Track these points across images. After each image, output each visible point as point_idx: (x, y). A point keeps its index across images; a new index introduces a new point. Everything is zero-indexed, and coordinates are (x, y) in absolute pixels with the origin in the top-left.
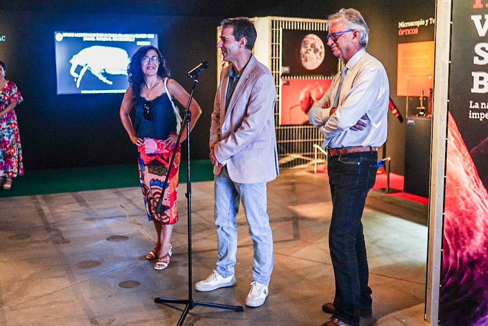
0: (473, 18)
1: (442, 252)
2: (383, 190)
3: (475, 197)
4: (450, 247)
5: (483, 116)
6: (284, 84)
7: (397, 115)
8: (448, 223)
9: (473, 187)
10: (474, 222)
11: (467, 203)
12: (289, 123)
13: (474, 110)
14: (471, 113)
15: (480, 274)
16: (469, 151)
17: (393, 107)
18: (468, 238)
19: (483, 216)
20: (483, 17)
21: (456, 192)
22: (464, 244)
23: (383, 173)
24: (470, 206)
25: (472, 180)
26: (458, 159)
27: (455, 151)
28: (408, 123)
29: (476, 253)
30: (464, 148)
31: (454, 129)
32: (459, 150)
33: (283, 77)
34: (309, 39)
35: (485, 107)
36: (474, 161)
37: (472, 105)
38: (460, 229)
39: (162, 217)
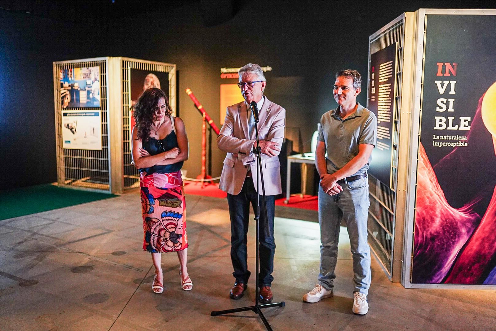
0: (436, 82)
1: (413, 234)
3: (435, 195)
4: (419, 230)
5: (441, 144)
9: (434, 190)
10: (435, 212)
13: (436, 141)
14: (434, 142)
16: (432, 167)
18: (431, 222)
19: (441, 207)
20: (442, 82)
21: (424, 194)
22: (428, 226)
24: (432, 202)
25: (433, 185)
26: (425, 172)
27: (424, 168)
30: (429, 165)
31: (423, 153)
32: (426, 167)
35: (443, 139)
36: (435, 173)
37: (435, 138)
38: (426, 218)
39: (176, 245)
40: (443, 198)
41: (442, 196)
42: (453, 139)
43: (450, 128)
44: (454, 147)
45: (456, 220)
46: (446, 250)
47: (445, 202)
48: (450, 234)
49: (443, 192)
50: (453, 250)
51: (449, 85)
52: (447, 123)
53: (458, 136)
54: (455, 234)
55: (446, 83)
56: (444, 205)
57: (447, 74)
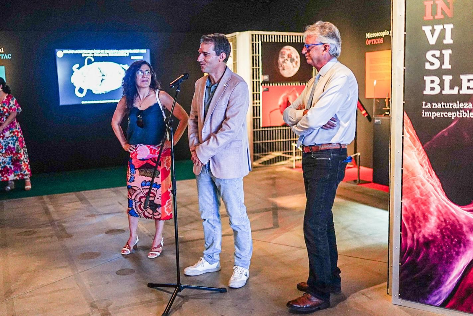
0: (424, 28)
1: (401, 234)
2: (355, 181)
3: (428, 185)
4: (408, 230)
5: (434, 114)
6: (264, 91)
7: (366, 115)
8: (406, 209)
9: (426, 177)
10: (429, 208)
11: (422, 191)
12: (269, 125)
13: (427, 110)
14: (424, 112)
15: (434, 252)
16: (423, 146)
17: (362, 109)
18: (423, 222)
19: (436, 202)
20: (433, 28)
21: (412, 182)
22: (420, 227)
23: (354, 167)
24: (425, 194)
25: (426, 171)
26: (414, 153)
27: (411, 147)
28: (375, 122)
29: (431, 234)
30: (418, 143)
31: (409, 127)
32: (414, 145)
33: (263, 85)
34: (286, 51)
35: (436, 107)
36: (427, 154)
37: (425, 106)
38: (416, 214)
39: (155, 213)
40: (440, 190)
41: (439, 186)
42: (451, 107)
43: (447, 91)
44: (453, 118)
45: (460, 223)
47: (443, 195)
48: (452, 240)
49: (440, 182)
50: (457, 263)
51: (444, 30)
52: (442, 84)
53: (458, 102)
54: (459, 242)
55: (438, 28)
56: (441, 200)
57: (439, 16)
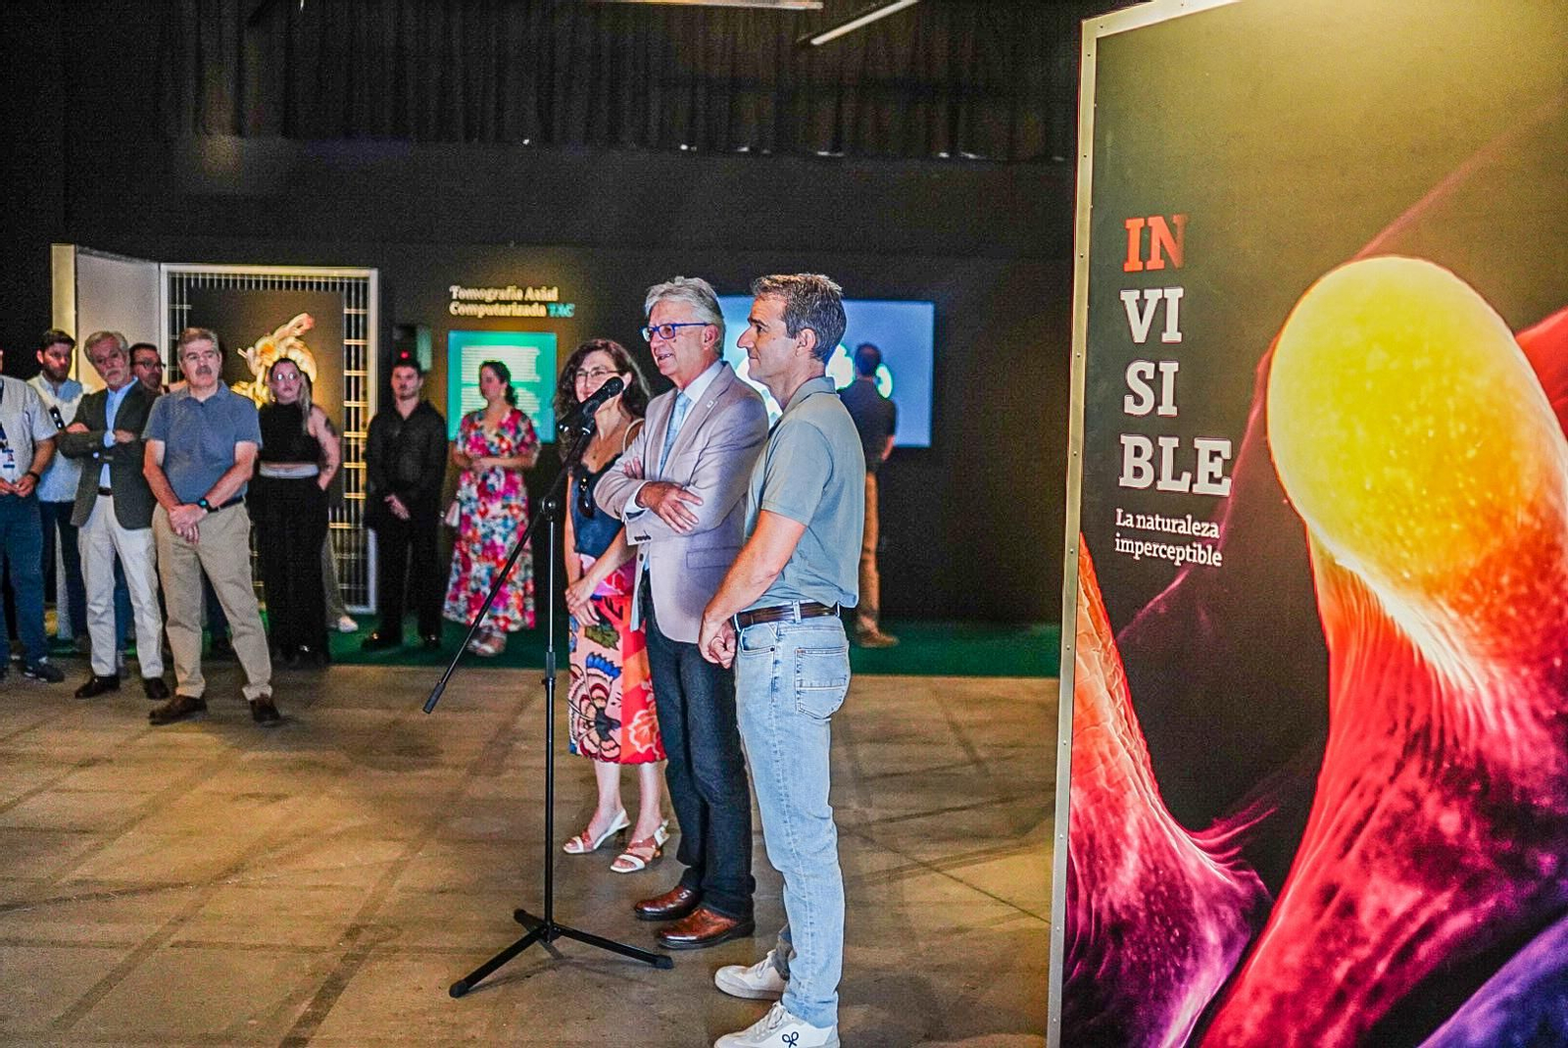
0: (1125, 296)
3: (1123, 752)
4: (1080, 880)
5: (1140, 548)
9: (1121, 732)
10: (1123, 823)
11: (1109, 771)
13: (1127, 533)
14: (1120, 538)
15: (1131, 960)
16: (1115, 638)
18: (1111, 863)
19: (1139, 808)
20: (1142, 294)
21: (1091, 741)
22: (1104, 876)
24: (1116, 780)
25: (1119, 712)
26: (1096, 655)
27: (1090, 635)
29: (1125, 903)
30: (1105, 628)
31: (1089, 577)
32: (1098, 634)
35: (1145, 527)
36: (1123, 662)
37: (1122, 520)
39: (604, 744)
41: (1144, 763)
42: (1174, 530)
43: (1166, 484)
44: (1177, 563)
45: (1187, 881)
46: (1156, 998)
47: (1153, 791)
48: (1170, 931)
50: (1177, 1004)
51: (1163, 302)
52: (1156, 461)
53: (1189, 517)
54: (1184, 940)
55: (1153, 296)
56: (1150, 806)
57: (1156, 262)
